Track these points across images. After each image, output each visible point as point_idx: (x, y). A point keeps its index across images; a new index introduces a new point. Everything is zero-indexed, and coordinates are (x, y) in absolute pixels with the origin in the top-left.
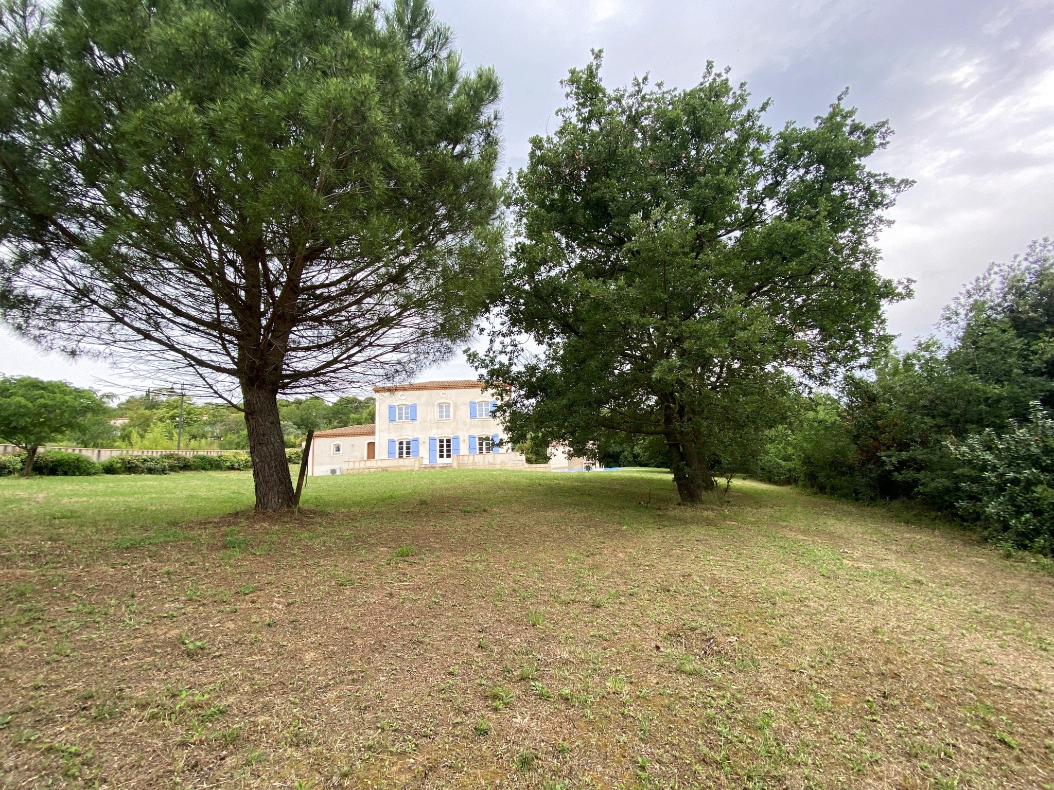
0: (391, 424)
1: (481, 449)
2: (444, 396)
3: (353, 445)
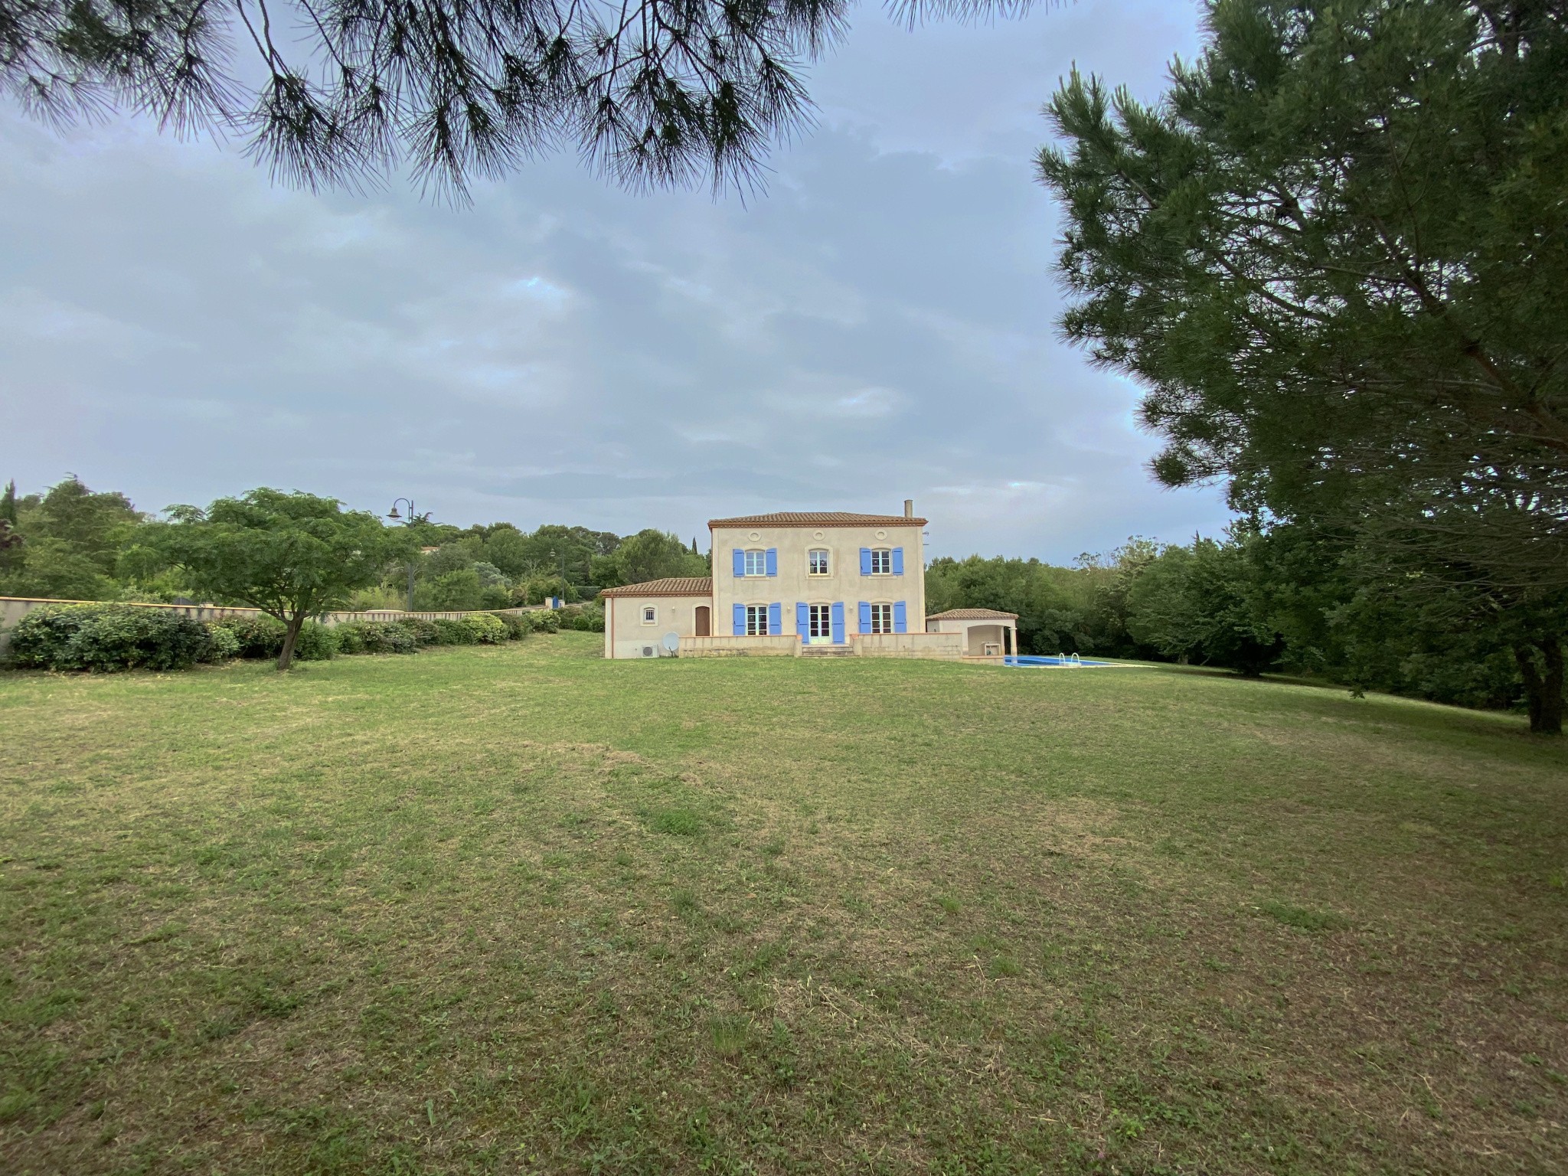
0: (737, 579)
1: (876, 624)
2: (819, 538)
3: (674, 611)
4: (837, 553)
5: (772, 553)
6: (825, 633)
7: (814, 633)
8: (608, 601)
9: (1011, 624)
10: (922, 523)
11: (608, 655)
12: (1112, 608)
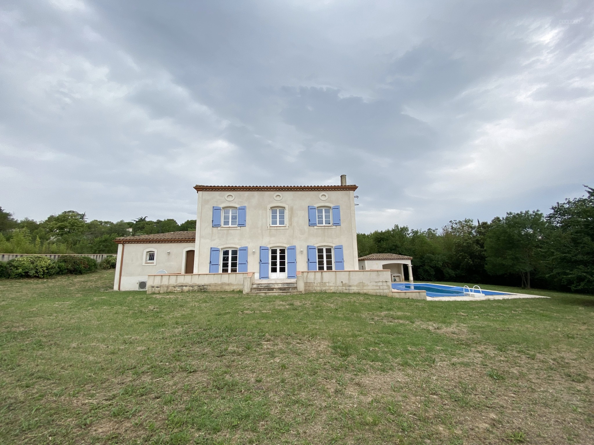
0: (215, 229)
1: (321, 263)
2: (278, 198)
3: (169, 253)
4: (292, 210)
5: (243, 209)
6: (282, 270)
7: (274, 270)
8: (120, 247)
9: (409, 263)
10: (353, 188)
11: (116, 288)
12: (465, 253)
